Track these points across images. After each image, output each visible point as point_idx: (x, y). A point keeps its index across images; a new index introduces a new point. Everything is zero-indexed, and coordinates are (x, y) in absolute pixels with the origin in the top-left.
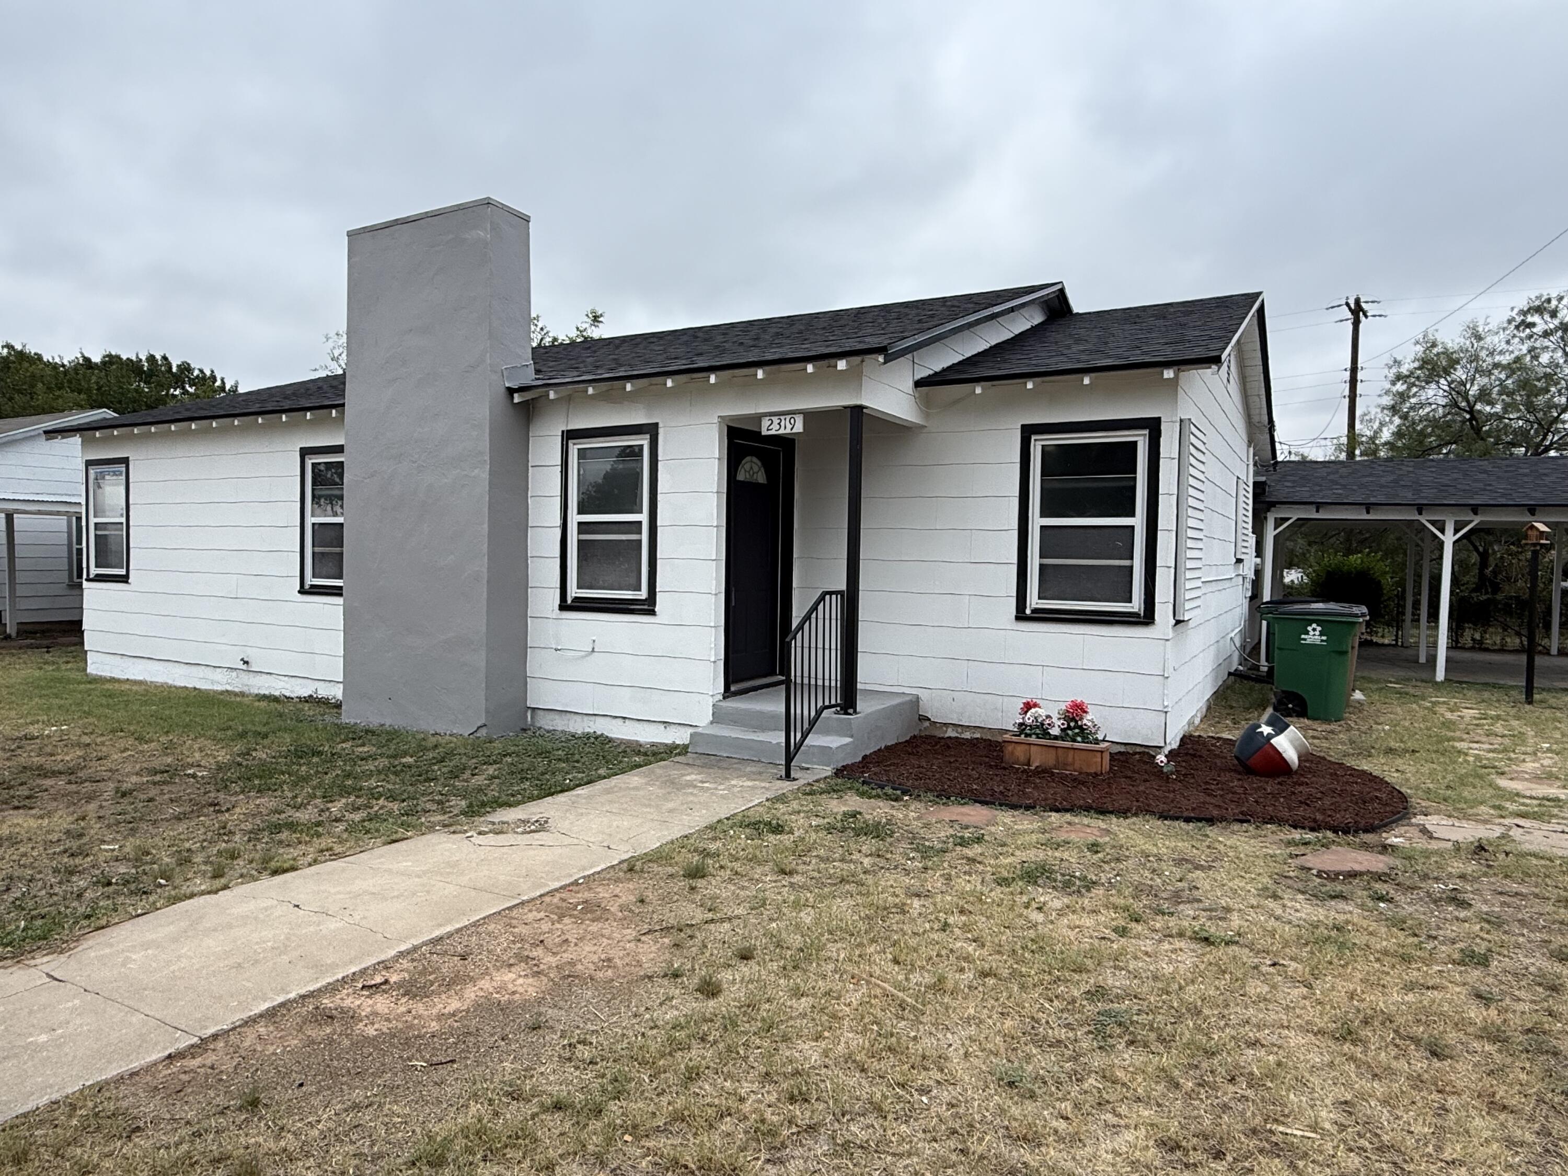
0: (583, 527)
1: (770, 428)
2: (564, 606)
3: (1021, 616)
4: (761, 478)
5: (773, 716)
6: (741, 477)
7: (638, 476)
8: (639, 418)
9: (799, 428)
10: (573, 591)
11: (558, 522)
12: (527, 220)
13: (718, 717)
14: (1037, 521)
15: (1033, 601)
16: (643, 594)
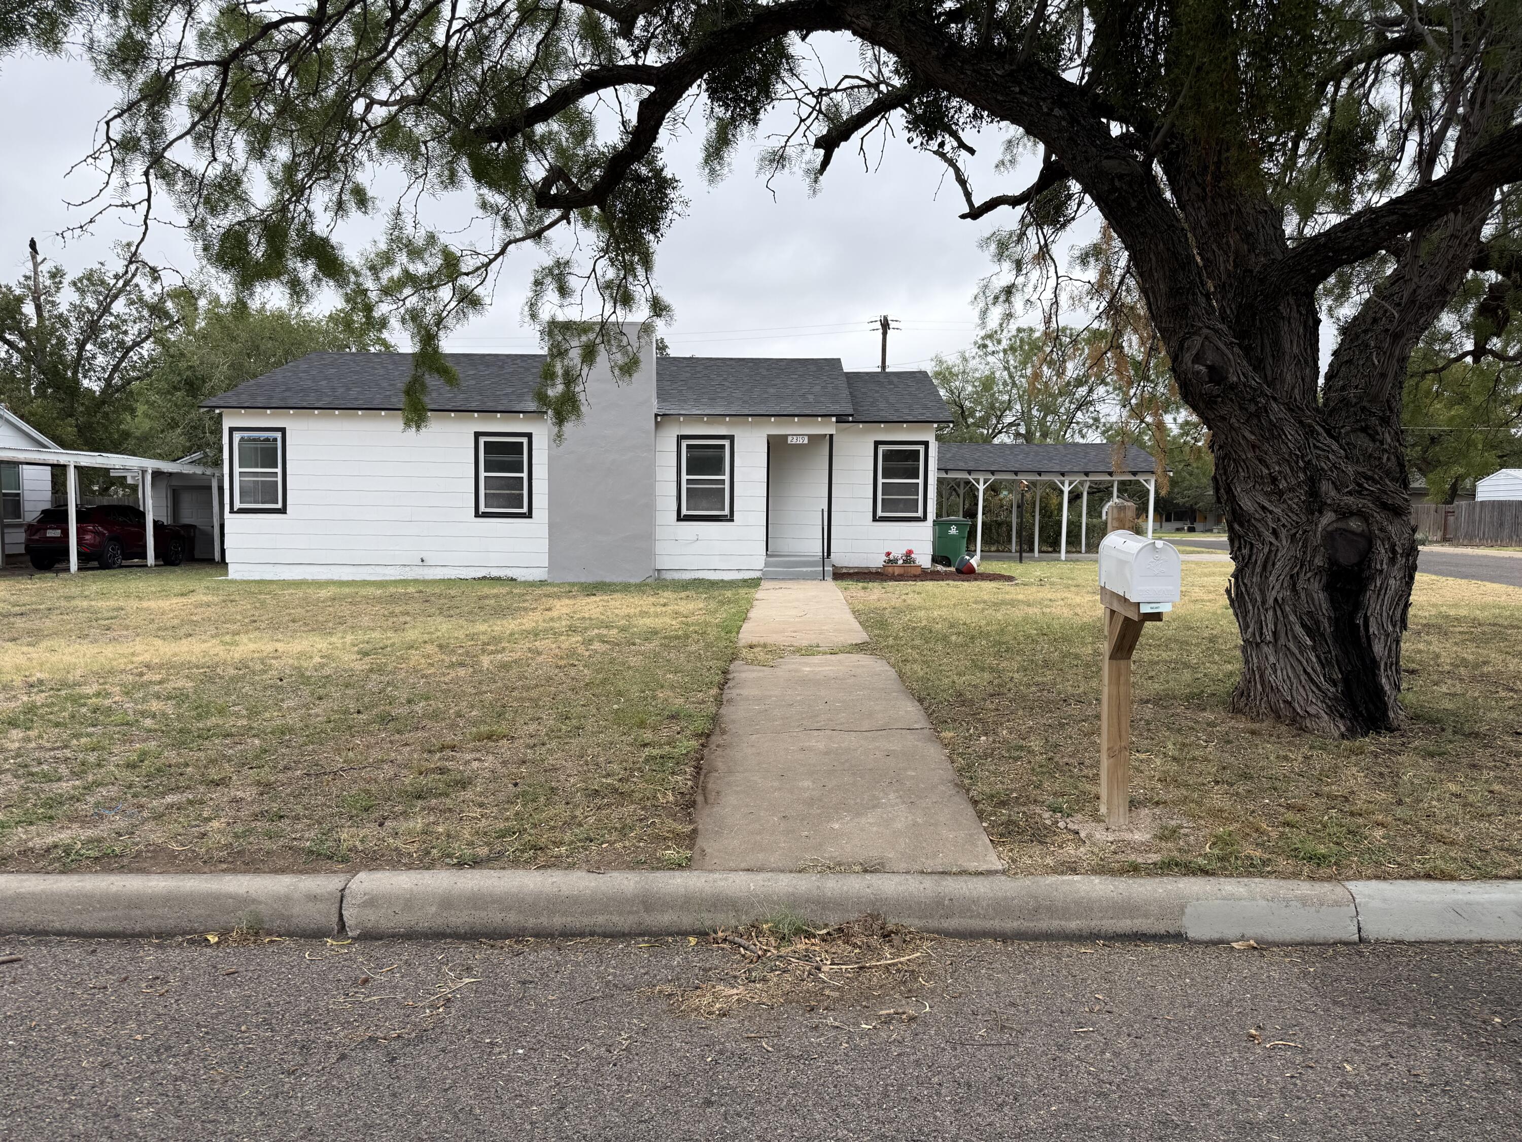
0: (690, 481)
1: (792, 440)
2: (679, 519)
3: (876, 520)
7: (723, 458)
8: (723, 432)
9: (806, 441)
10: (685, 512)
11: (675, 478)
13: (767, 564)
14: (880, 481)
15: (880, 513)
16: (726, 513)
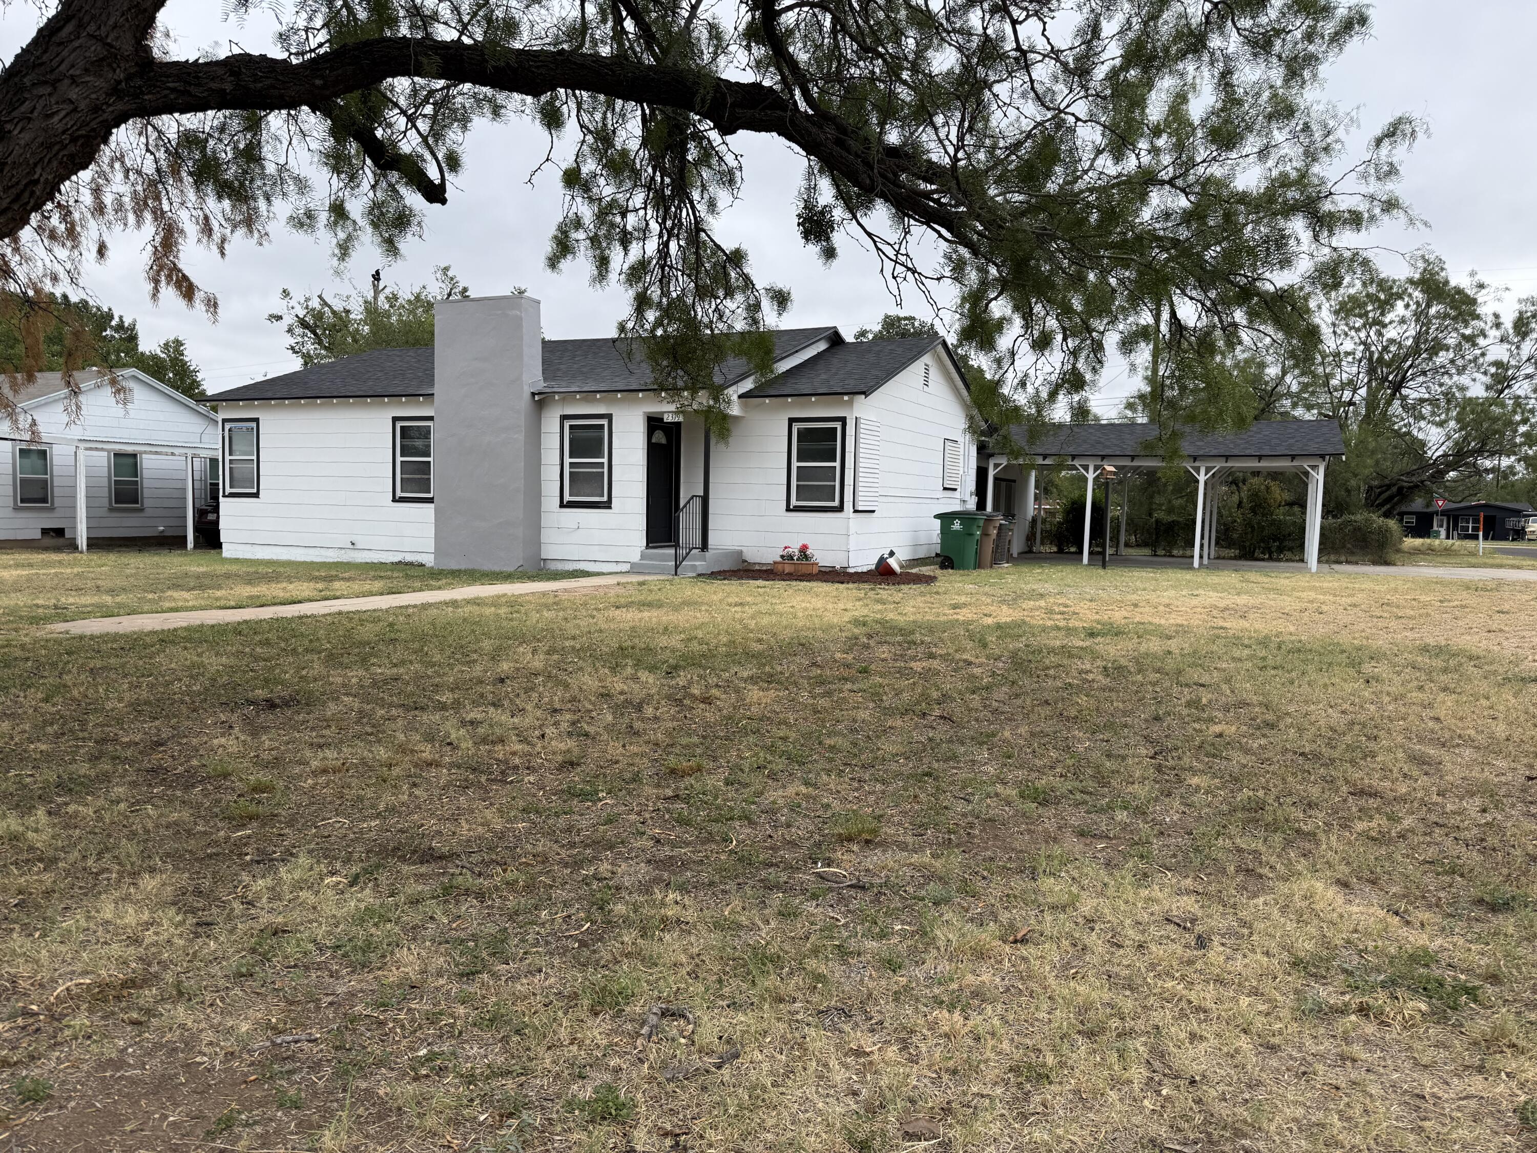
0: (572, 465)
1: (668, 418)
2: (562, 505)
3: (788, 509)
4: (663, 441)
5: (669, 555)
6: (654, 440)
7: (602, 439)
8: (602, 410)
9: (682, 419)
10: (567, 498)
11: (558, 462)
12: (539, 302)
13: (643, 557)
14: (795, 464)
15: (794, 502)
16: (605, 499)
